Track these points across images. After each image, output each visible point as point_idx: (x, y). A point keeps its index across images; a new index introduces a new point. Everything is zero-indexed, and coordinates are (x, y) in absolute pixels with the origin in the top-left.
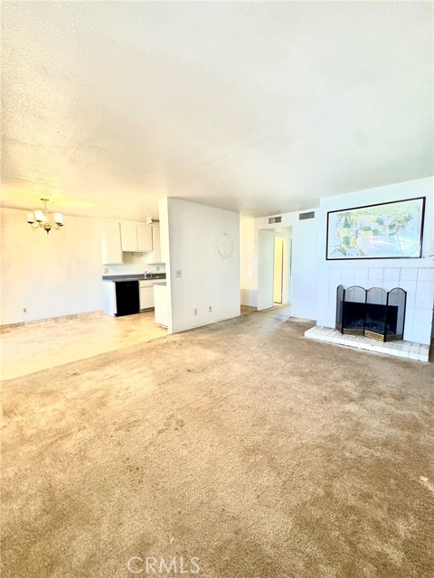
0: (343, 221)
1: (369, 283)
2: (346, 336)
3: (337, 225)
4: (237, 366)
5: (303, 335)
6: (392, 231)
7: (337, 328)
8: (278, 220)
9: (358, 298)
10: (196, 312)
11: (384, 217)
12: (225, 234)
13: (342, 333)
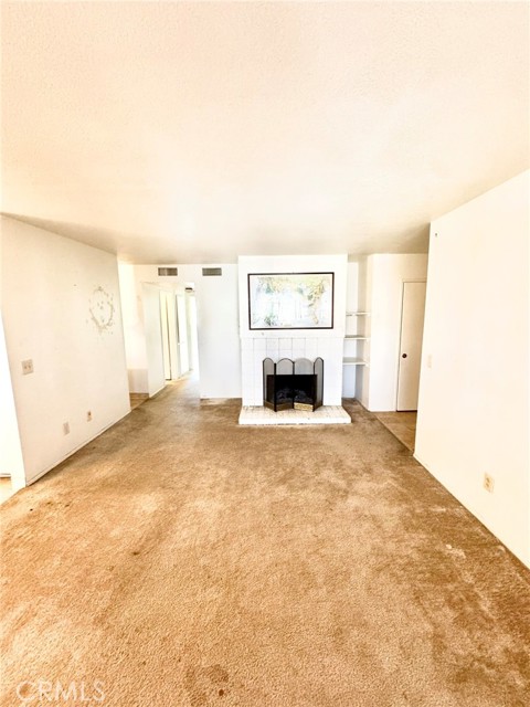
0: (265, 286)
1: (294, 353)
2: (280, 413)
3: (259, 290)
4: (201, 503)
5: (237, 422)
6: (311, 302)
7: (265, 405)
8: (172, 272)
9: (285, 370)
10: (66, 430)
11: (303, 287)
12: (100, 289)
13: (276, 411)
